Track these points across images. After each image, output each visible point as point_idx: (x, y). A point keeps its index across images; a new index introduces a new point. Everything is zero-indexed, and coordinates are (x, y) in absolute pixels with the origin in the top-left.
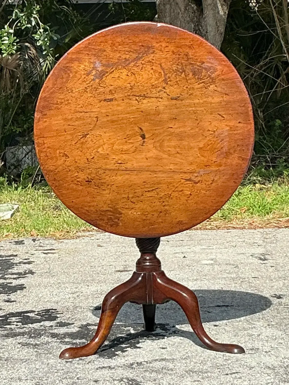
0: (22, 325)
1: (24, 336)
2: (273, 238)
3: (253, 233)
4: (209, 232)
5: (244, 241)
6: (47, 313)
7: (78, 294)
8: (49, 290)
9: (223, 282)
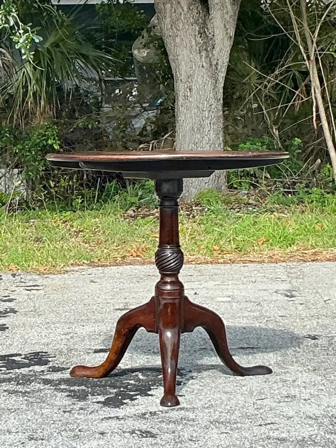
0: (7, 370)
1: (10, 382)
2: (299, 273)
3: (275, 267)
4: (222, 267)
5: (265, 276)
6: (36, 357)
7: (71, 335)
8: (36, 331)
9: (245, 320)
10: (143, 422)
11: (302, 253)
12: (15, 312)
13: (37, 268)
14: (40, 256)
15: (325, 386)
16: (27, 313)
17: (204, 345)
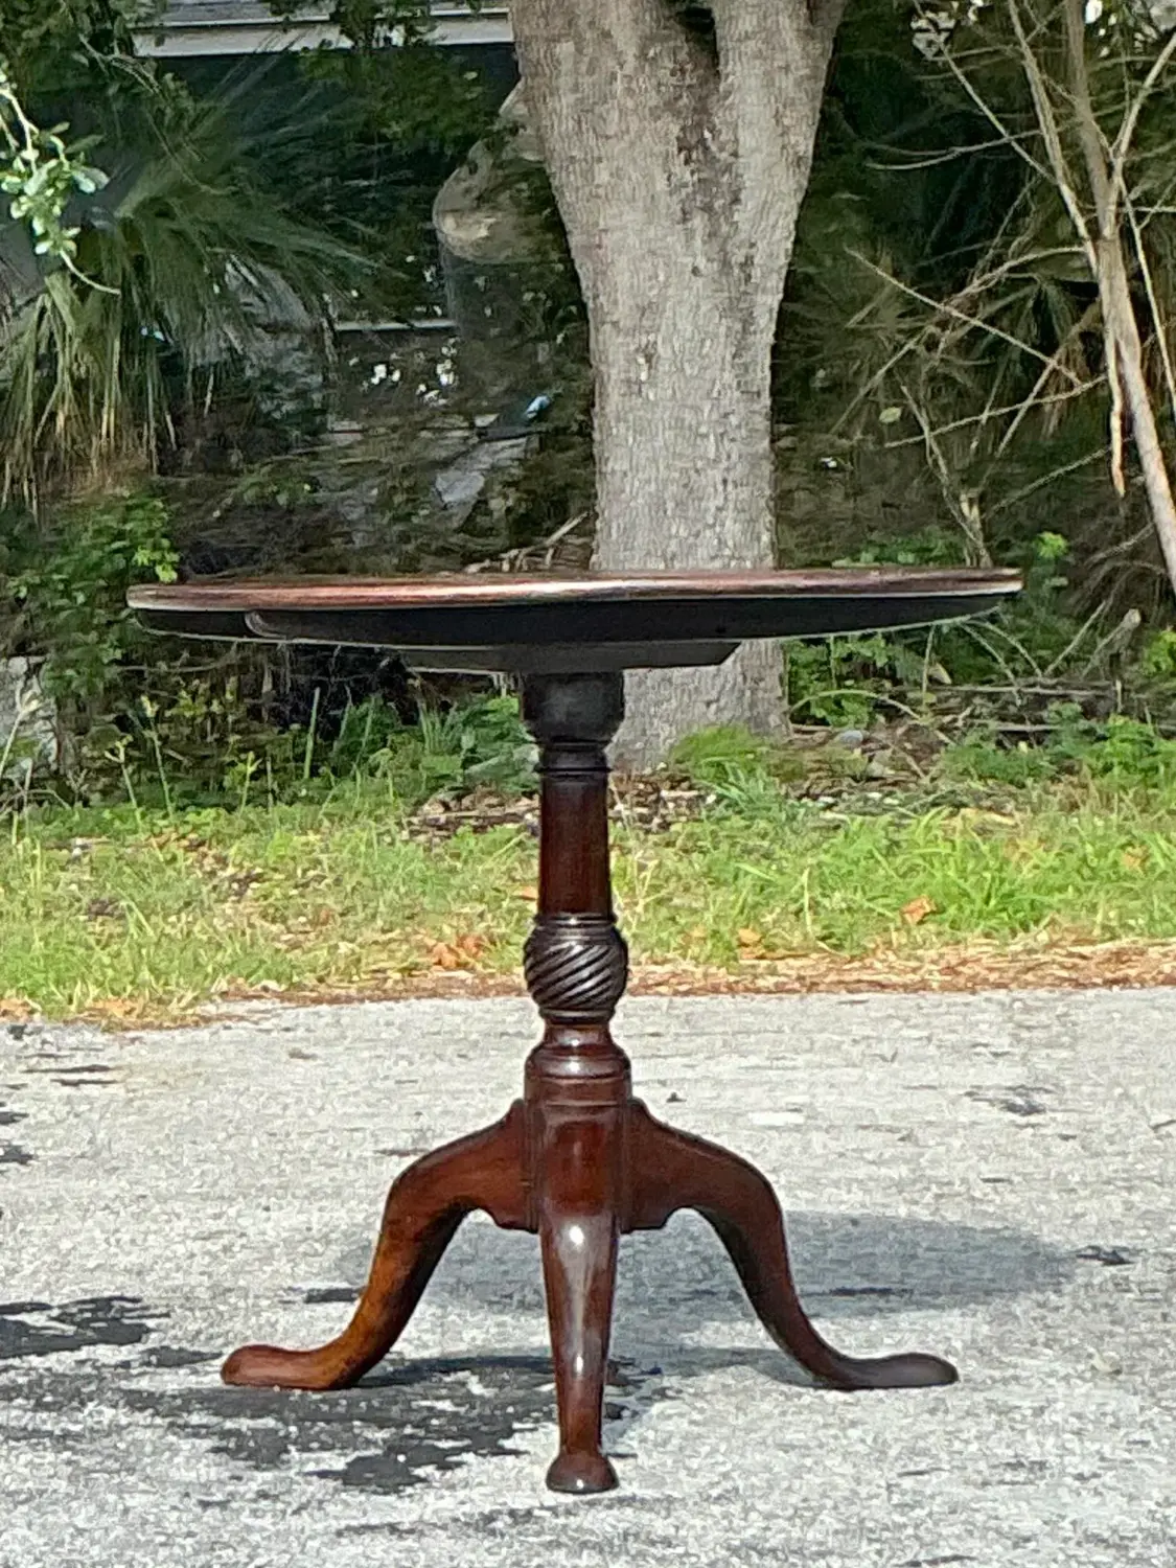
0: (1, 1358)
1: (11, 1399)
2: (1056, 1029)
3: (967, 1005)
4: (771, 1003)
5: (929, 1039)
6: (100, 1314)
7: (225, 1240)
8: (100, 1224)
9: (857, 1196)
10: (487, 1544)
11: (1071, 955)
12: (23, 1159)
13: (100, 1005)
14: (111, 966)
15: (1154, 1429)
16: (68, 1163)
17: (705, 1278)
